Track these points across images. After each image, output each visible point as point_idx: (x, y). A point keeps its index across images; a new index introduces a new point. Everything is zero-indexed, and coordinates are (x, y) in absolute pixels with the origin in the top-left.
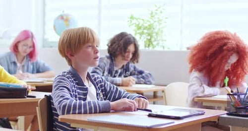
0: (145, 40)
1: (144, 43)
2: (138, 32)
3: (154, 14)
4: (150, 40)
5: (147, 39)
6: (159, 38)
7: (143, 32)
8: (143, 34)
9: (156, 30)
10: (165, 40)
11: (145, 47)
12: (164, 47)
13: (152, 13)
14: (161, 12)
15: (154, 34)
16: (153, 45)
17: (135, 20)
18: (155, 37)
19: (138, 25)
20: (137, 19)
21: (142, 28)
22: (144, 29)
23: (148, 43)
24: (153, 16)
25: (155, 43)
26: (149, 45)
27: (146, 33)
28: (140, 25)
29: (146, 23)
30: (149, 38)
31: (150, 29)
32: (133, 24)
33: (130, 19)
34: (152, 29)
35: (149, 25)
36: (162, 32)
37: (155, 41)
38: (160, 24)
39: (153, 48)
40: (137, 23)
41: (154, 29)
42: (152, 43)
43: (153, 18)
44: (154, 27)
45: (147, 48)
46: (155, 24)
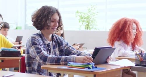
0: (85, 25)
1: (84, 27)
2: (81, 20)
3: (90, 10)
4: (88, 25)
5: (86, 24)
6: (93, 24)
7: (84, 20)
8: (84, 21)
9: (91, 19)
10: (97, 25)
11: (85, 29)
12: (96, 29)
13: (89, 9)
14: (95, 9)
15: (90, 22)
16: (90, 28)
17: (79, 13)
18: (91, 23)
19: (81, 16)
20: (80, 13)
21: (83, 18)
22: (85, 18)
23: (87, 27)
24: (90, 11)
25: (91, 27)
26: (87, 28)
27: (86, 21)
28: (82, 16)
29: (86, 15)
30: (87, 23)
31: (88, 18)
32: (78, 16)
33: (76, 13)
34: (89, 19)
35: (88, 16)
36: (95, 20)
37: (91, 25)
38: (94, 16)
39: (90, 29)
40: (81, 15)
41: (90, 18)
42: (89, 27)
43: (90, 12)
44: (91, 17)
45: (86, 30)
46: (91, 16)
